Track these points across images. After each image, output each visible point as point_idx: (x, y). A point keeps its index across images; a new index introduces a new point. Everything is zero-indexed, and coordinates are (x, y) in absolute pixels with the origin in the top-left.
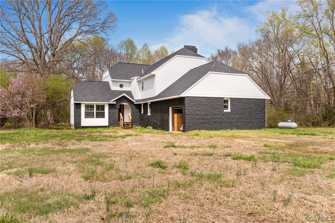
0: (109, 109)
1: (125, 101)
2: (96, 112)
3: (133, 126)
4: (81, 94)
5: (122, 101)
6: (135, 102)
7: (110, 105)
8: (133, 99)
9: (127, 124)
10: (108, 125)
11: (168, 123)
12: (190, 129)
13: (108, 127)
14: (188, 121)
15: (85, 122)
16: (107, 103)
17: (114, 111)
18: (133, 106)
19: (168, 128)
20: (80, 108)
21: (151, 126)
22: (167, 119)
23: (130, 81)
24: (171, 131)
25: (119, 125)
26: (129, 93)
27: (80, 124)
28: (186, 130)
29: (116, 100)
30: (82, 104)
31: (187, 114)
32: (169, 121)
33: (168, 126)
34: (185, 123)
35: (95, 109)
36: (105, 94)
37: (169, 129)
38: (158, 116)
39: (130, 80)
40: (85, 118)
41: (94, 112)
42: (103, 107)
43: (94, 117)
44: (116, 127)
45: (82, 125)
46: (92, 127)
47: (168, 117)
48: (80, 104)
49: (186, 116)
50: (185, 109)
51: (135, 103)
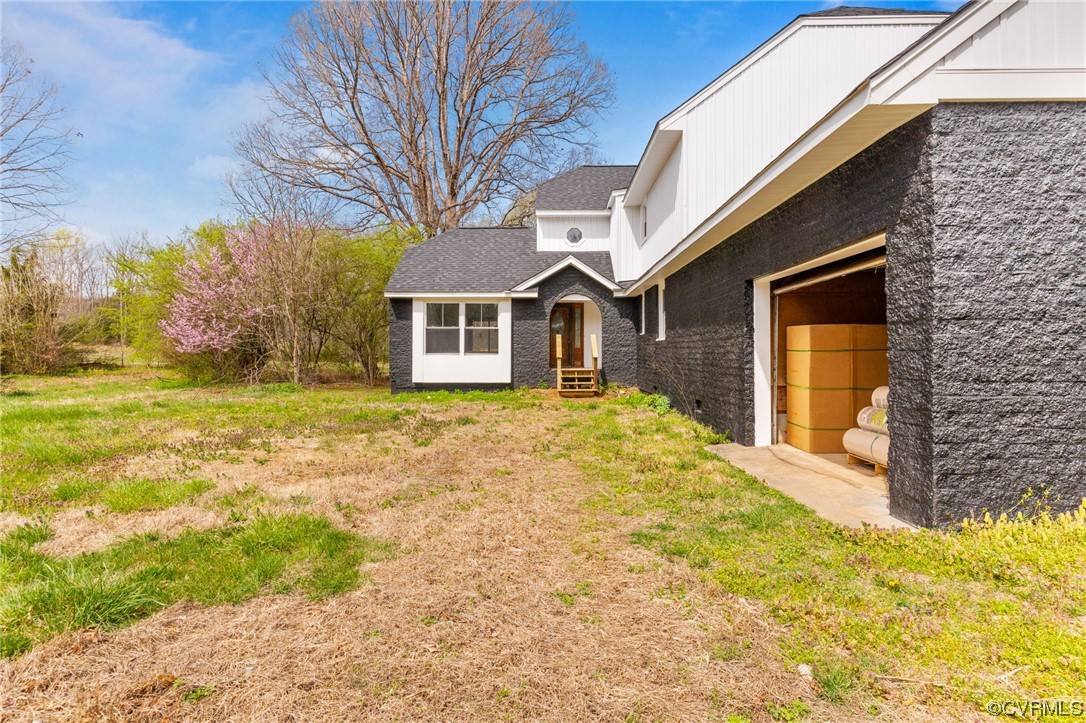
0: (514, 318)
1: (578, 286)
2: (466, 330)
3: (610, 384)
4: (424, 267)
5: (566, 286)
6: (617, 291)
7: (517, 303)
8: (611, 278)
9: (580, 380)
10: (509, 381)
11: (741, 391)
12: (992, 489)
13: (511, 386)
14: (973, 393)
15: (427, 367)
16: (503, 295)
17: (534, 325)
18: (608, 305)
19: (742, 425)
20: (409, 317)
21: (665, 393)
22: (740, 359)
23: (605, 213)
24: (768, 442)
25: (551, 383)
26: (602, 261)
27: (410, 374)
28: (948, 503)
29: (541, 285)
30: (414, 304)
31: (961, 306)
32: (751, 376)
33: (745, 407)
34: (924, 411)
35: (462, 319)
36: (509, 265)
37: (752, 431)
38: (695, 344)
39: (604, 208)
40: (427, 352)
41: (458, 330)
42: (490, 313)
43: (457, 350)
44: (540, 387)
45: (417, 378)
46: (451, 387)
47: (742, 351)
48: (409, 301)
49: (941, 337)
50: (923, 263)
51: (616, 295)
